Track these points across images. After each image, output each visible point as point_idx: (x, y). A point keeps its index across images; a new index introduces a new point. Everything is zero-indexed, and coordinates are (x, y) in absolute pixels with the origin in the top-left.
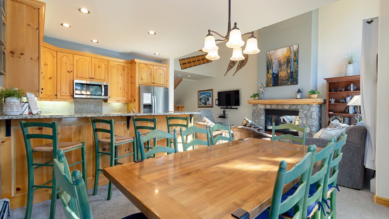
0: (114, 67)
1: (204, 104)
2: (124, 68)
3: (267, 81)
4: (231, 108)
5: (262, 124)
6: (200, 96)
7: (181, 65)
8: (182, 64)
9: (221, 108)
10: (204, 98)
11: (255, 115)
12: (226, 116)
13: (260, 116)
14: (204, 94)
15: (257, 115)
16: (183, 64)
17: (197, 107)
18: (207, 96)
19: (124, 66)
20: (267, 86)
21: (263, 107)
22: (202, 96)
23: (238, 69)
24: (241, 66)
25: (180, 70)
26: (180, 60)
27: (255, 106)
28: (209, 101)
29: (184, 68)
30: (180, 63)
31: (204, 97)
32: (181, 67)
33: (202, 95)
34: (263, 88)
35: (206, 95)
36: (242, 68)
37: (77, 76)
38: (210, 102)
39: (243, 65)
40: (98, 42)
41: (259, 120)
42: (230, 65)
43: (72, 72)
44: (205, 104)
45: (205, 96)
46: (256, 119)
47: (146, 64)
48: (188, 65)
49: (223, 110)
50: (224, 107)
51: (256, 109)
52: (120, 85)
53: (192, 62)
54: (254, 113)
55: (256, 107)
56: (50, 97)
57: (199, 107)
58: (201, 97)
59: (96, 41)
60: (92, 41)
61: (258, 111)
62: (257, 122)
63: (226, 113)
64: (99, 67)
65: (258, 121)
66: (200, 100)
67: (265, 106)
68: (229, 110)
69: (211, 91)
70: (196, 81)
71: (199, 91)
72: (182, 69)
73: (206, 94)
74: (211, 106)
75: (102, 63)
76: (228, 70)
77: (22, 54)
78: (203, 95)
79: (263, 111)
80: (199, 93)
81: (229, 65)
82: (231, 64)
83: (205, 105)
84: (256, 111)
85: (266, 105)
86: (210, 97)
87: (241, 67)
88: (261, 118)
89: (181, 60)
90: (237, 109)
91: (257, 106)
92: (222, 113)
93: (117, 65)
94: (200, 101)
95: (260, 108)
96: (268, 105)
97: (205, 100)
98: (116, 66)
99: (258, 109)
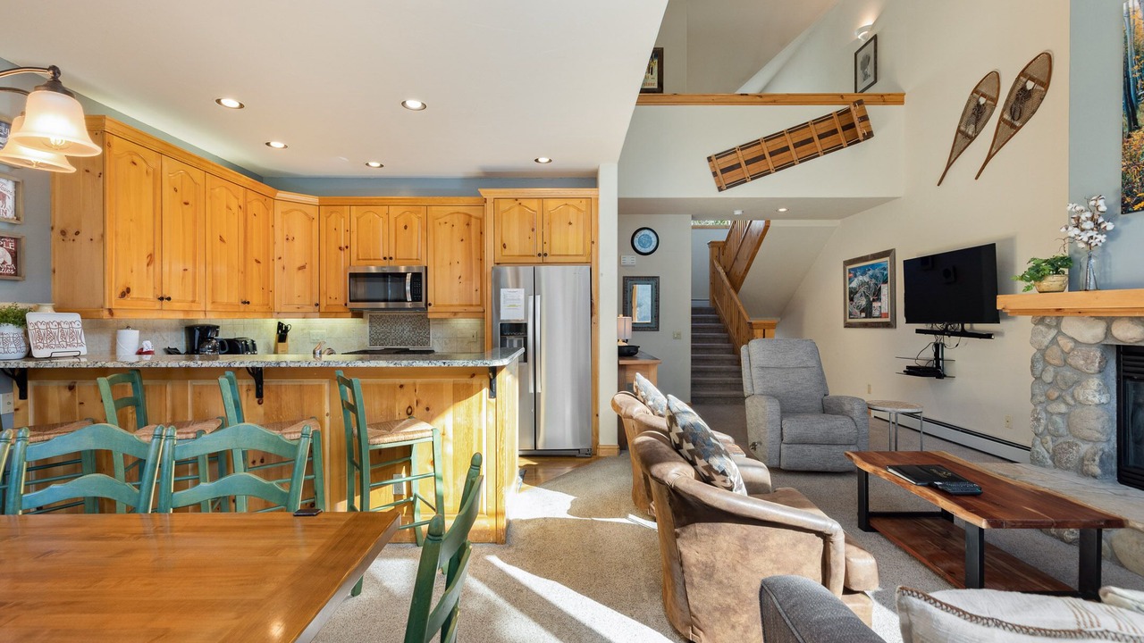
0: (442, 221)
1: (863, 315)
2: (470, 220)
3: (1124, 176)
4: (964, 334)
5: (1086, 433)
6: (851, 280)
7: (715, 174)
8: (719, 172)
9: (918, 331)
10: (862, 289)
11: (1048, 377)
12: (948, 371)
13: (1077, 383)
14: (864, 271)
15: (1055, 377)
16: (723, 171)
17: (842, 324)
18: (874, 281)
19: (470, 216)
20: (1126, 209)
21: (1092, 333)
22: (856, 280)
23: (998, 144)
24: (1018, 124)
25: (714, 193)
26: (709, 159)
27: (1049, 326)
28: (879, 299)
29: (730, 186)
30: (713, 167)
31: (863, 284)
32: (718, 182)
33: (855, 276)
34: (1089, 225)
35: (871, 277)
36: (1018, 129)
37: (358, 255)
38: (883, 305)
39: (1023, 118)
40: (382, 166)
41: (1068, 404)
42: (962, 128)
43: (347, 247)
44: (868, 311)
45: (866, 279)
46: (1050, 400)
47: (516, 200)
48: (746, 170)
49: (932, 338)
50: (938, 326)
51: (1054, 341)
52: (459, 270)
53: (767, 156)
54: (1039, 366)
55: (1053, 333)
56: (300, 310)
57: (848, 325)
58: (854, 284)
59: (378, 165)
60: (367, 164)
61: (1065, 354)
62: (1058, 419)
63: (947, 353)
64: (406, 227)
65: (1063, 408)
66: (852, 294)
67: (1108, 331)
68: (955, 339)
69: (887, 259)
70: (838, 222)
71: (847, 263)
72: (720, 189)
73: (870, 273)
74: (888, 320)
75: (413, 216)
76: (956, 153)
77: (77, 233)
78: (861, 278)
79: (1097, 354)
80: (848, 267)
81: (959, 131)
82: (968, 124)
83: (866, 317)
84: (1054, 356)
85: (1109, 320)
86: (885, 282)
87: (1013, 126)
88: (1081, 393)
89: (714, 159)
90: (989, 336)
91: (1058, 326)
92: (930, 354)
93: (451, 214)
94: (851, 299)
95: (1076, 341)
96: (1129, 325)
97: (867, 296)
98: (447, 219)
99: (1062, 341)
